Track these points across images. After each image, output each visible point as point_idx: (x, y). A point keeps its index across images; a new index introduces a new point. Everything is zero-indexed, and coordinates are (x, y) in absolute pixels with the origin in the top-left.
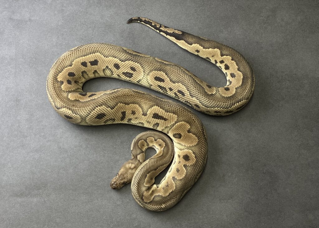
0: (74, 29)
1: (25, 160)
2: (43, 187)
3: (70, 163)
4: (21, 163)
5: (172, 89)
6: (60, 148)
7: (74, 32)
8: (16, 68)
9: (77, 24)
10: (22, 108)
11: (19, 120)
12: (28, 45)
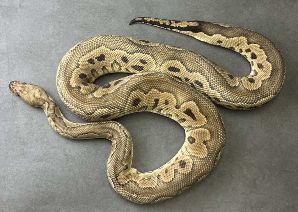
0: (72, 15)
1: (28, 171)
2: (50, 201)
3: (79, 173)
4: (24, 175)
5: (189, 79)
6: (66, 155)
7: (72, 18)
8: (9, 64)
9: (75, 9)
10: (20, 110)
11: (17, 125)
12: (21, 37)
